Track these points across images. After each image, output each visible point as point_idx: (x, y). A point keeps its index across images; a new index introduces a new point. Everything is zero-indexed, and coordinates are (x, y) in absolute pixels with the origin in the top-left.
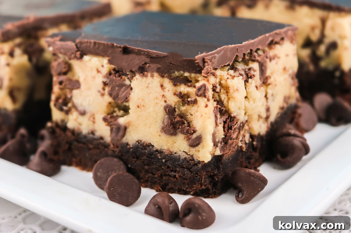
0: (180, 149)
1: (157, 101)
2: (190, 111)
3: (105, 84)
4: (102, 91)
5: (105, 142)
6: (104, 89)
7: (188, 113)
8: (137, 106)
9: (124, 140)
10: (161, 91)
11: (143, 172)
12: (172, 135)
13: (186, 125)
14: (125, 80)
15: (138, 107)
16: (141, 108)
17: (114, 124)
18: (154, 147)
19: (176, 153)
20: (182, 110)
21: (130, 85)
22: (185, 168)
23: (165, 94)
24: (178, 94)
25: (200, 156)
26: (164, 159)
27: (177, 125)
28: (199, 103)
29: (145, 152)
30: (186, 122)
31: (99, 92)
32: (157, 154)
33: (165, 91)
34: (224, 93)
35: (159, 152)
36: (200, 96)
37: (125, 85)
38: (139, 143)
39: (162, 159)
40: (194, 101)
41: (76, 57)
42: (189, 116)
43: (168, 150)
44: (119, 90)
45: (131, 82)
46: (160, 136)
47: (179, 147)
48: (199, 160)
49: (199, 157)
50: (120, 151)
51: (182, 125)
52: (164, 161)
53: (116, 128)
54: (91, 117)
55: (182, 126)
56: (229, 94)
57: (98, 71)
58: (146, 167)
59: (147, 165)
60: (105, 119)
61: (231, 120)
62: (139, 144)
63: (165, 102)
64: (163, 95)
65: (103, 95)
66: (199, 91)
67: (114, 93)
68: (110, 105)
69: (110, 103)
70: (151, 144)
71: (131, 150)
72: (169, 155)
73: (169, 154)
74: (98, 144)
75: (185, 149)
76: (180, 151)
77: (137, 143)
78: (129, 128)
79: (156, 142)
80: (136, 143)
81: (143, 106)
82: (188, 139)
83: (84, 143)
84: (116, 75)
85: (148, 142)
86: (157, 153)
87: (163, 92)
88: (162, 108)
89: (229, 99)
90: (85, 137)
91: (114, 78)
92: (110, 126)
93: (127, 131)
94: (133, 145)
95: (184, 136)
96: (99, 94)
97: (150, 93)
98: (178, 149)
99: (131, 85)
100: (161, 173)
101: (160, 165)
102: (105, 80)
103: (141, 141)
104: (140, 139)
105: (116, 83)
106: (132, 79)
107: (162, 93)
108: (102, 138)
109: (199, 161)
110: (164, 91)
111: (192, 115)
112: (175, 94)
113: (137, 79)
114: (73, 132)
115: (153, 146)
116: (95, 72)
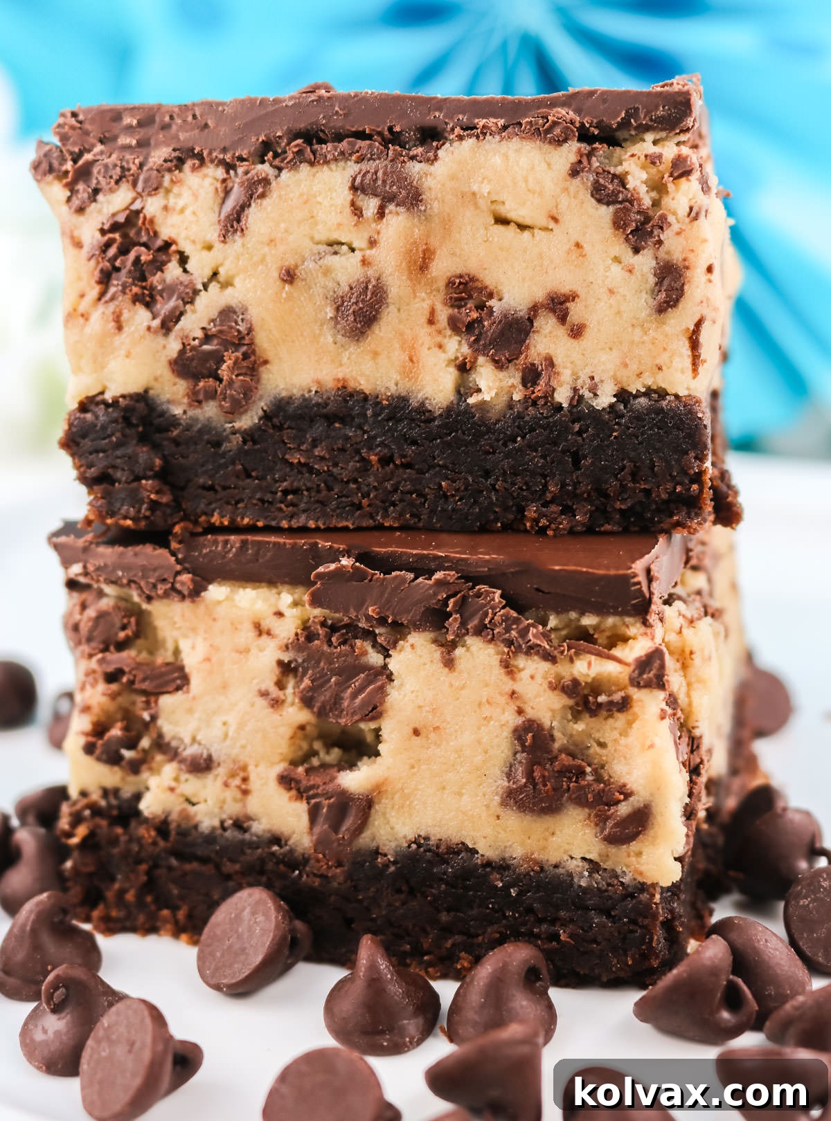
0: (570, 853)
1: (487, 710)
2: (597, 735)
3: (286, 668)
4: (275, 692)
5: (291, 851)
6: (280, 685)
7: (592, 741)
8: (412, 731)
9: (365, 840)
10: (506, 679)
11: (433, 933)
12: (546, 813)
13: (590, 778)
14: (365, 653)
15: (416, 732)
16: (427, 738)
17: (323, 795)
18: (477, 853)
19: (556, 866)
20: (574, 733)
21: (385, 666)
22: (591, 910)
23: (517, 687)
24: (568, 686)
25: (643, 868)
26: (513, 887)
27: (563, 781)
28: (636, 708)
29: (445, 873)
30: (588, 769)
31: (264, 694)
32: (486, 875)
33: (521, 680)
34: (676, 671)
35: (493, 868)
36: (648, 685)
37: (367, 668)
38: (419, 846)
39: (507, 887)
40: (623, 703)
41: (173, 592)
42: (595, 749)
43: (527, 858)
44: (343, 685)
45: (389, 656)
46: (498, 817)
47: (567, 847)
48: (641, 881)
49: (641, 874)
50: (349, 876)
51: (577, 778)
52: (513, 892)
53: (330, 806)
54: (233, 775)
55: (576, 782)
56: (692, 671)
57: (261, 630)
58: (444, 917)
59: (449, 910)
60: (286, 781)
61: (695, 748)
62: (422, 849)
63: (520, 712)
64: (513, 693)
65: (276, 704)
66: (641, 674)
67: (324, 697)
68: (300, 733)
69: (302, 728)
70: (463, 843)
71: (392, 869)
72: (532, 873)
73: (533, 870)
74: (262, 860)
75: (589, 852)
76: (572, 858)
77: (414, 846)
78: (380, 802)
79: (485, 838)
80: (409, 846)
81: (436, 729)
82: (601, 820)
83: (204, 860)
84: (334, 639)
85: (455, 840)
86: (488, 869)
87: (511, 682)
88: (507, 733)
89: (689, 685)
90: (210, 838)
91: (325, 648)
92: (309, 799)
93: (373, 811)
94: (397, 854)
95: (587, 810)
96: (262, 703)
97: (463, 688)
98: (566, 852)
99: (390, 667)
100: (503, 930)
101: (496, 907)
102: (286, 657)
103: (427, 838)
104: (423, 834)
105: (331, 663)
106: (395, 647)
107: (509, 685)
108: (277, 839)
109: (643, 884)
110: (514, 679)
111: (602, 745)
112: (553, 687)
113: (412, 646)
114: (162, 827)
115: (474, 851)
116: (248, 634)
